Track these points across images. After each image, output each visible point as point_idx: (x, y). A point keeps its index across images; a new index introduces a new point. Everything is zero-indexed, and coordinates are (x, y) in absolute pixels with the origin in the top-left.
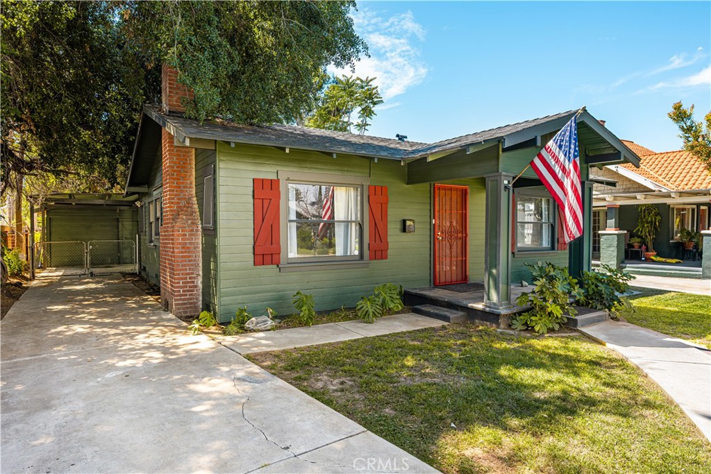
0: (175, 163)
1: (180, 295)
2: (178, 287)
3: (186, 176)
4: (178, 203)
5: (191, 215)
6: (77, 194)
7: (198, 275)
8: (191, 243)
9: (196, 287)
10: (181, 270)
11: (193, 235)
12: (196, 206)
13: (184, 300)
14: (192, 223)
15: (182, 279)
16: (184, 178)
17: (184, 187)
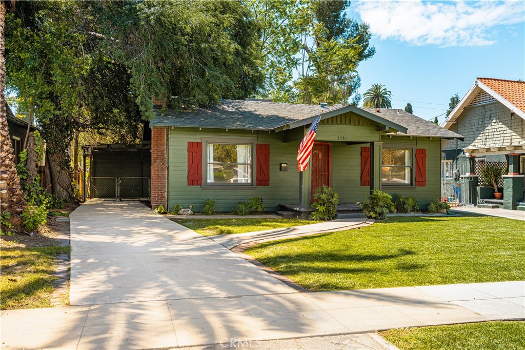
0: (156, 132)
1: (156, 201)
2: (155, 197)
3: (161, 139)
4: (157, 153)
5: (163, 160)
6: (113, 144)
7: (165, 191)
8: (162, 175)
9: (164, 197)
10: (156, 188)
11: (162, 170)
12: (166, 155)
13: (158, 203)
14: (163, 164)
15: (157, 193)
16: (161, 140)
17: (160, 145)
